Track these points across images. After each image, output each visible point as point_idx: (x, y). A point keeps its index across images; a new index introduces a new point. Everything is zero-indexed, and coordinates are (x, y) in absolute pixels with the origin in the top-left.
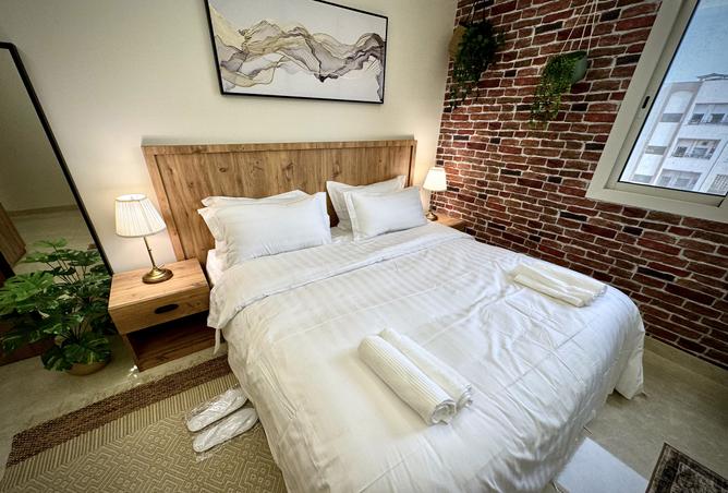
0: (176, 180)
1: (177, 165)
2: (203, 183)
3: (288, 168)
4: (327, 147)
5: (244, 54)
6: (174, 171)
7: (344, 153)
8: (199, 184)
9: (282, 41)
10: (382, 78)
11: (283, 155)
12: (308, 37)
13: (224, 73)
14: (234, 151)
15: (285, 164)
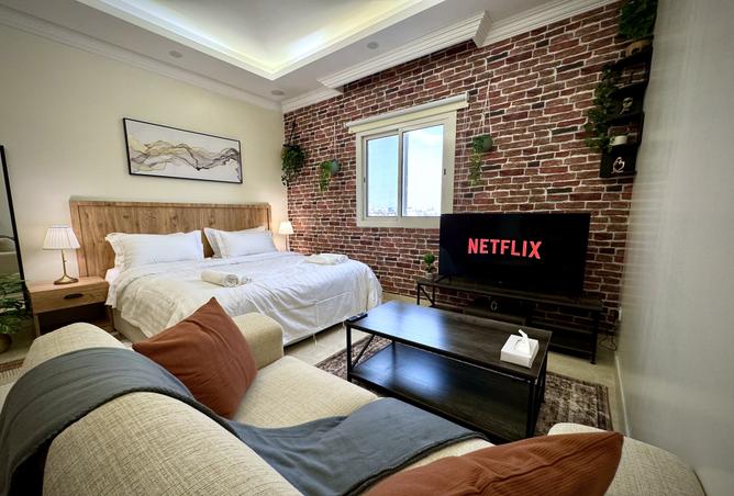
0: (90, 222)
1: (92, 213)
2: (110, 224)
3: (174, 218)
4: (204, 207)
5: (146, 155)
6: (90, 216)
7: (216, 211)
8: (107, 225)
9: (171, 150)
10: (240, 171)
11: (171, 210)
12: (188, 149)
13: (132, 164)
14: (136, 206)
15: (172, 216)
